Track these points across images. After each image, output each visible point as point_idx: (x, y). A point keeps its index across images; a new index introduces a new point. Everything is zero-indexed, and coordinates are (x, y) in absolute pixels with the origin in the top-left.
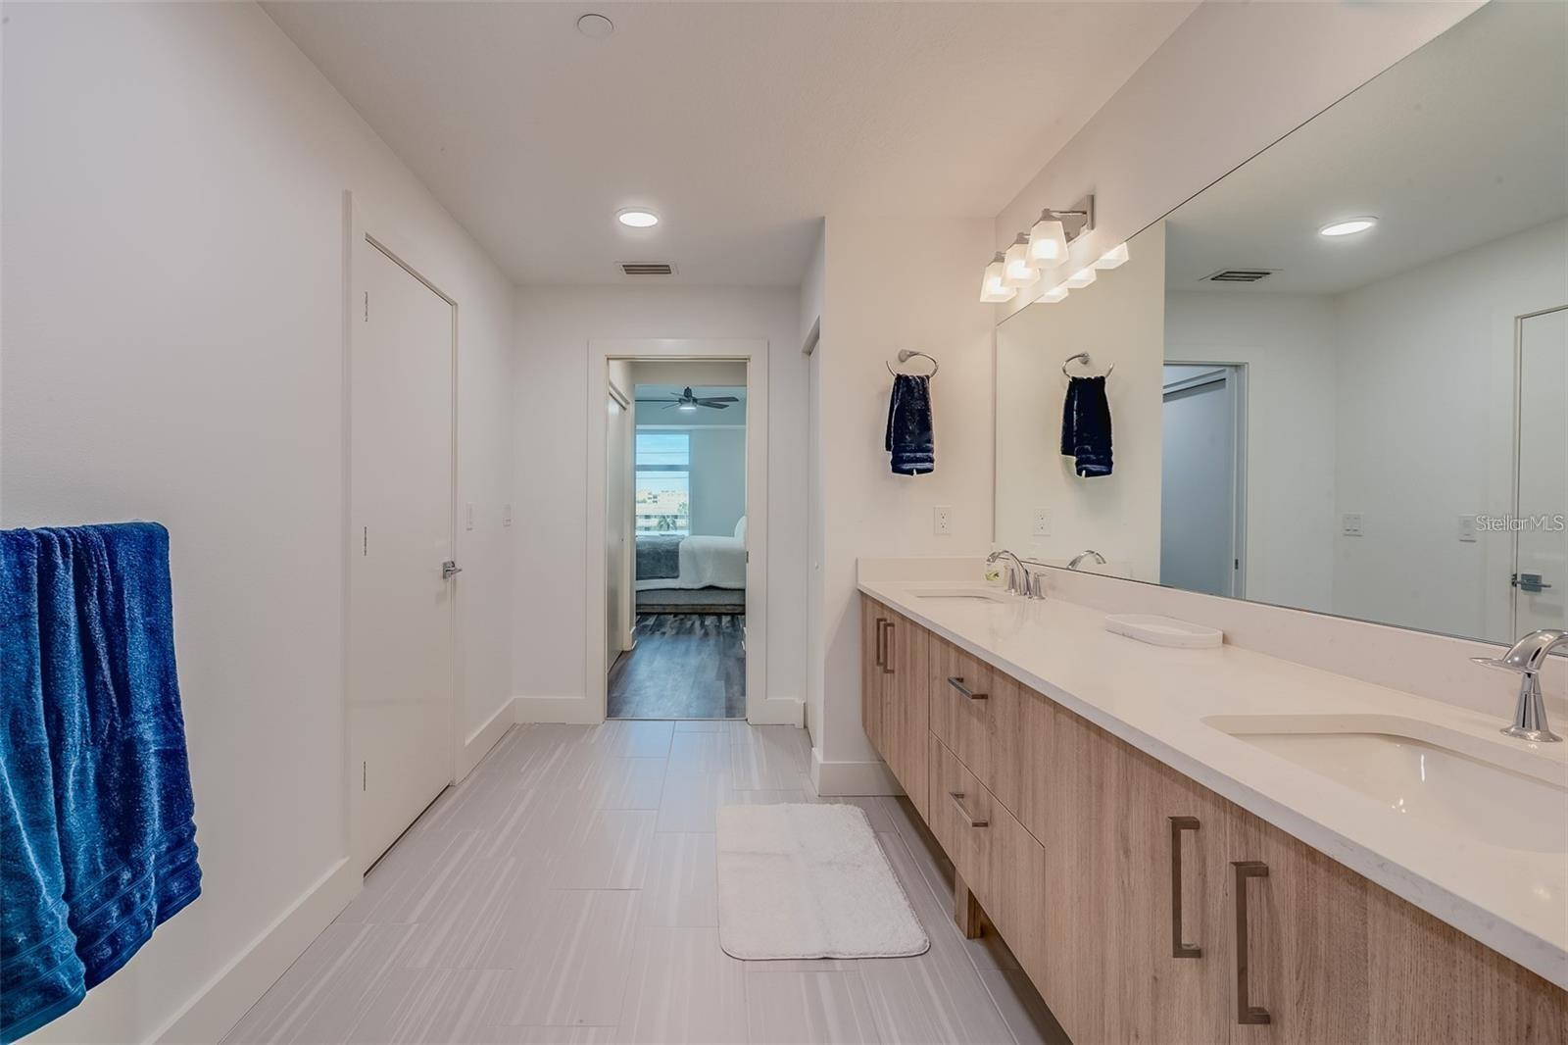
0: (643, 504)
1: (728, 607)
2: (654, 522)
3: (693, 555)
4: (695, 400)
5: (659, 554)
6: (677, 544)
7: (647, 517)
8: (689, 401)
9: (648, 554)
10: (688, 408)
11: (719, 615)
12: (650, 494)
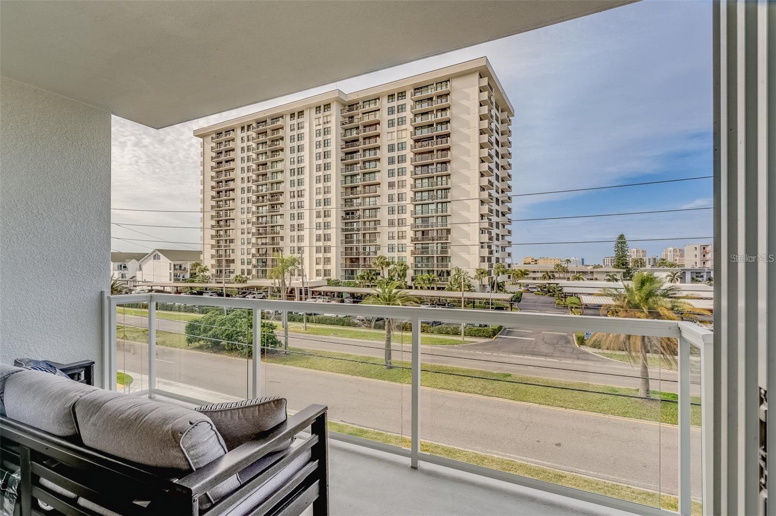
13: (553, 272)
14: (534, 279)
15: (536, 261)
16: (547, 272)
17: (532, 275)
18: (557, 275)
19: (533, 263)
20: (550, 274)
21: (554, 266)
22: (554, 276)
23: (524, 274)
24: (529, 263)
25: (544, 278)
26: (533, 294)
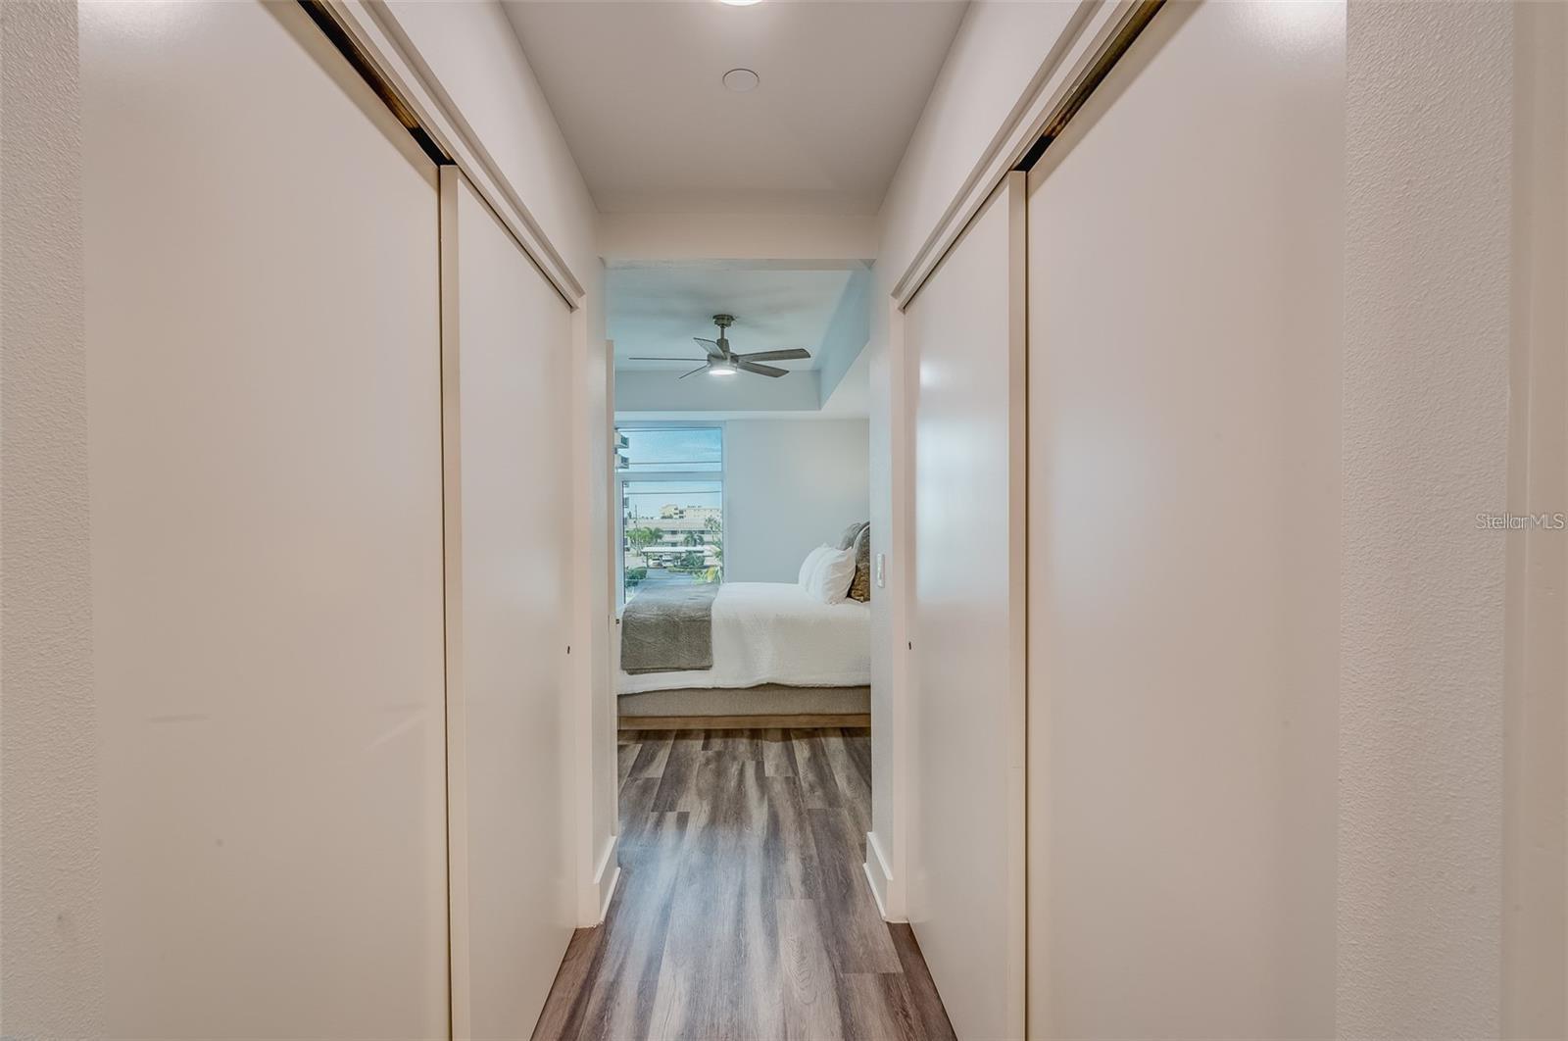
0: (670, 520)
1: (801, 718)
2: (681, 538)
3: (736, 627)
4: (735, 358)
5: (675, 624)
6: (708, 609)
7: (674, 533)
8: (724, 359)
9: (657, 625)
10: (724, 372)
11: (786, 735)
12: (676, 509)
13: (703, 532)
14: (674, 544)
15: (681, 512)
16: (690, 532)
17: (667, 538)
18: (706, 538)
19: (677, 516)
20: (696, 536)
21: (703, 522)
22: (701, 539)
23: (655, 536)
24: (671, 517)
25: (686, 543)
26: (666, 571)
